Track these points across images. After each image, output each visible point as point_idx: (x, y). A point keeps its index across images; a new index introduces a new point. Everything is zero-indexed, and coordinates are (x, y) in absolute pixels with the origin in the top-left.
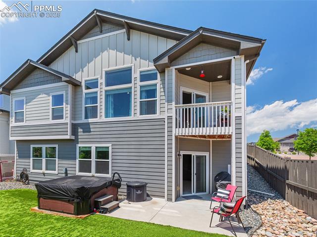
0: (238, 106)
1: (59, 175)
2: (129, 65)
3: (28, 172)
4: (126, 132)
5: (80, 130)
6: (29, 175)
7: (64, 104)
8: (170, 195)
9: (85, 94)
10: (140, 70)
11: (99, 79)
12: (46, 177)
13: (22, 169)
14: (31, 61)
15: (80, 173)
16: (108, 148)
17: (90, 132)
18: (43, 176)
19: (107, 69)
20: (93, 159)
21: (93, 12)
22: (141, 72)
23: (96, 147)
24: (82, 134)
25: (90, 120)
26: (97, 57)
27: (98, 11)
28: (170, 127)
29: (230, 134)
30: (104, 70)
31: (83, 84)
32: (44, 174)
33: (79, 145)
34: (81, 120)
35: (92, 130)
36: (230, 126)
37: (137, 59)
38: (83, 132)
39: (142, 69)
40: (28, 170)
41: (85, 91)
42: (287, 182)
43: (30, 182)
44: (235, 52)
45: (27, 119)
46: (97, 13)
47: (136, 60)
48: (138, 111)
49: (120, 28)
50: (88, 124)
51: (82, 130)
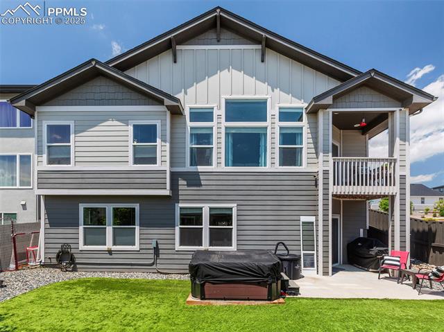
0: (403, 164)
1: (142, 251)
2: (263, 96)
3: (73, 251)
4: (258, 188)
5: (182, 182)
6: (76, 256)
7: (158, 140)
8: (325, 267)
9: (191, 128)
10: (280, 105)
11: (215, 108)
12: (114, 256)
13: (59, 246)
14: (98, 62)
15: (181, 247)
16: (231, 209)
17: (200, 185)
18: (108, 256)
19: (228, 97)
20: (206, 226)
21: (214, 10)
22: (280, 108)
23: (211, 209)
24: (186, 187)
25: (201, 168)
26: (211, 76)
27: (222, 10)
28: (326, 184)
29: (394, 194)
30: (225, 97)
31: (187, 113)
32: (110, 252)
33: (181, 205)
34: (185, 167)
35: (203, 182)
36: (394, 185)
37: (275, 90)
38: (188, 185)
39: (282, 105)
40: (72, 246)
41: (189, 124)
42: (433, 244)
43: (78, 266)
44: (400, 104)
45: (78, 159)
46: (221, 14)
47: (273, 91)
48: (277, 161)
49: (249, 42)
50: (197, 174)
51: (185, 183)
